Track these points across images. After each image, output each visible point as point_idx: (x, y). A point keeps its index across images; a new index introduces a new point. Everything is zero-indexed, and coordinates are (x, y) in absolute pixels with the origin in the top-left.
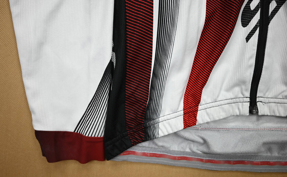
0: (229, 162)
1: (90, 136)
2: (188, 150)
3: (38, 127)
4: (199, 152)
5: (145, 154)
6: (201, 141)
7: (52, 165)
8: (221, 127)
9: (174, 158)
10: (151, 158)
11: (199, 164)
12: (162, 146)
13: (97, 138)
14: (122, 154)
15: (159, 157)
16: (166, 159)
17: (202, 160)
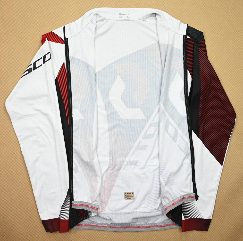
0: (122, 228)
1: (64, 219)
2: (105, 223)
3: (45, 217)
4: (109, 223)
5: (86, 225)
6: (109, 219)
7: (49, 234)
8: (117, 212)
9: (99, 227)
10: (88, 227)
11: (110, 229)
12: (93, 221)
13: (67, 220)
14: (76, 225)
15: (92, 226)
16: (95, 227)
17: (111, 227)
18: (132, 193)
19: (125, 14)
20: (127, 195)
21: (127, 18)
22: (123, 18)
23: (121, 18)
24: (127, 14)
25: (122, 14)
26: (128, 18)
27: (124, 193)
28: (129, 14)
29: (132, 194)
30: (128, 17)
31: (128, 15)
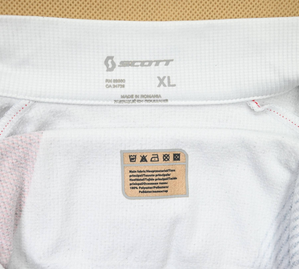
18: (177, 157)
19: (143, 64)
20: (139, 166)
21: (153, 89)
22: (127, 91)
23: (118, 92)
24: (158, 63)
25: (124, 64)
26: (163, 92)
27: (123, 153)
28: (168, 62)
29: (171, 164)
30: (161, 81)
31: (162, 70)
